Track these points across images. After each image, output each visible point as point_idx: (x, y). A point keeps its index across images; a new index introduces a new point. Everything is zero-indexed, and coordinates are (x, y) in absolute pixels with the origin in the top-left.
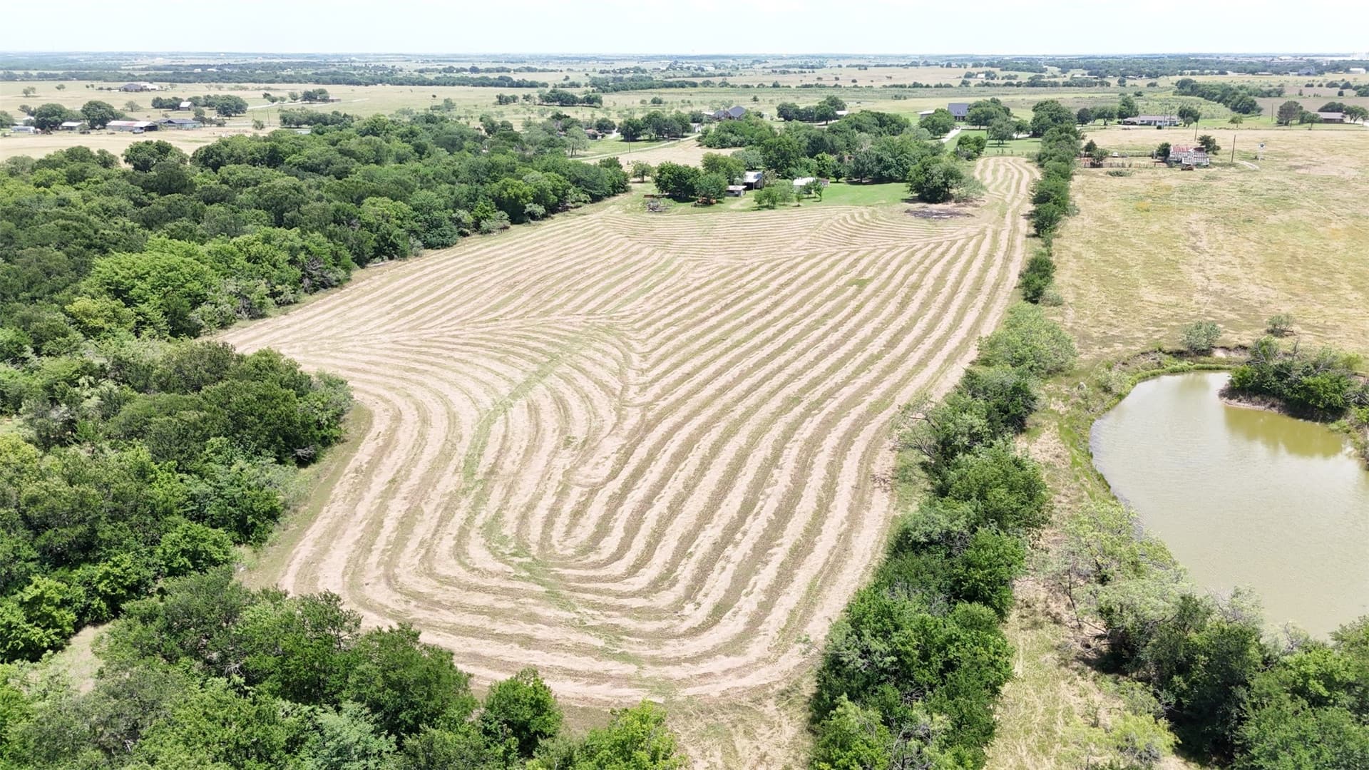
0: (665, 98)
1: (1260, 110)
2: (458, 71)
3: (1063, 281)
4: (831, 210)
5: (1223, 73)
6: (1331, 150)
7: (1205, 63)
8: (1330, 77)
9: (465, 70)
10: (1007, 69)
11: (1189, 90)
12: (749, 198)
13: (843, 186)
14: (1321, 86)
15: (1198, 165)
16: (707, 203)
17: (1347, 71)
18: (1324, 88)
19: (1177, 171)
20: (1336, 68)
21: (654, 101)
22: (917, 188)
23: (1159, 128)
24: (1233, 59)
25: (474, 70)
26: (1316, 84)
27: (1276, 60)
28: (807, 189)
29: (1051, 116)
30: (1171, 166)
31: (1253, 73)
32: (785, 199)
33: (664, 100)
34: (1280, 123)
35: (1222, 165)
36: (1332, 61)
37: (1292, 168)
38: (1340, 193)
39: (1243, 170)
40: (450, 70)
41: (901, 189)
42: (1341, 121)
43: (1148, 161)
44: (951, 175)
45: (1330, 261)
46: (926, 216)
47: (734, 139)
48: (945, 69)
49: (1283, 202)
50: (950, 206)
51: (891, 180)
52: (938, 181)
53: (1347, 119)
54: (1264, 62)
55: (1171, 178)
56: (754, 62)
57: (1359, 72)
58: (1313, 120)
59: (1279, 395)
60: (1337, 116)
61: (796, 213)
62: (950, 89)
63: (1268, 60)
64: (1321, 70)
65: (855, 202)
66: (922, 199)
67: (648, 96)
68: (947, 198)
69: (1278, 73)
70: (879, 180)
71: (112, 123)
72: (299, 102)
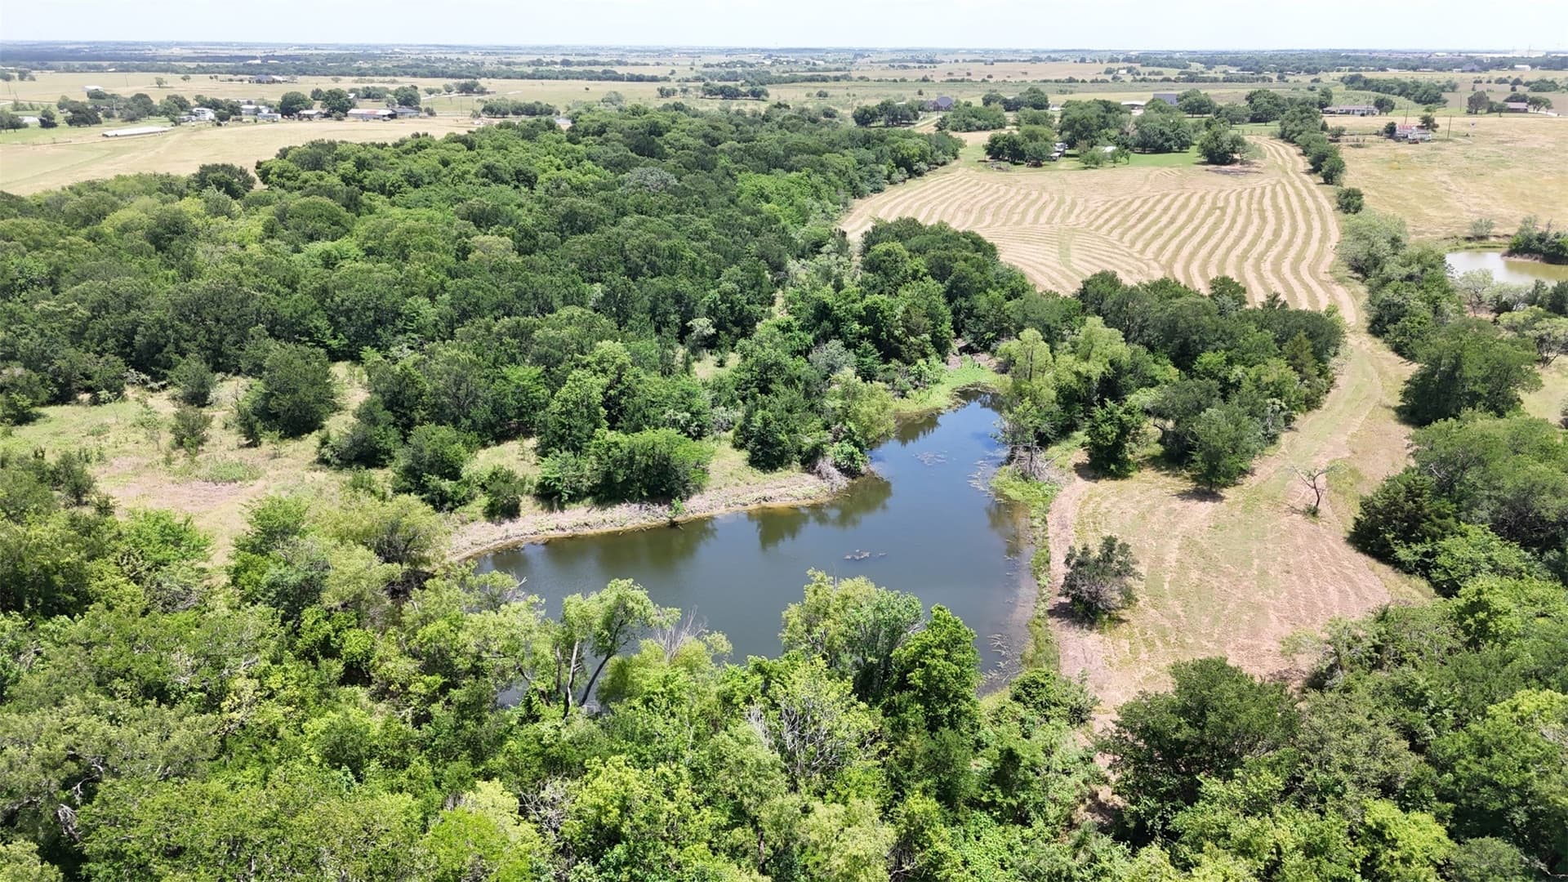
0: (831, 92)
1: (1445, 102)
2: (548, 64)
4: (1144, 170)
5: (1383, 70)
6: (1528, 131)
7: (1357, 59)
8: (1496, 74)
9: (556, 63)
10: (1148, 65)
11: (1362, 85)
12: (1070, 161)
14: (1489, 82)
15: (1422, 140)
17: (1512, 67)
18: (1493, 84)
19: (1405, 144)
20: (1500, 64)
21: (820, 95)
22: (1207, 153)
23: (1363, 115)
24: (1386, 55)
25: (566, 63)
26: (1484, 81)
27: (1433, 57)
28: (1114, 156)
30: (1399, 141)
31: (1414, 69)
32: (1101, 163)
33: (830, 94)
34: (1469, 112)
35: (1441, 140)
36: (1492, 58)
37: (1499, 142)
38: (1545, 158)
39: (1459, 144)
40: (539, 63)
41: (1190, 156)
42: (1525, 111)
43: (1375, 138)
44: (1237, 142)
45: (1550, 196)
46: (1217, 174)
47: (979, 123)
48: (1079, 65)
49: (1501, 163)
50: (1237, 167)
52: (1225, 148)
53: (1531, 109)
54: (1421, 58)
55: (1403, 149)
56: (856, 56)
57: (1524, 69)
58: (1501, 110)
59: (1540, 252)
60: (1522, 106)
63: (1424, 56)
64: (1485, 67)
66: (1212, 162)
67: (815, 88)
68: (1233, 162)
69: (1440, 70)
70: (1162, 150)
71: (352, 111)
72: (453, 95)
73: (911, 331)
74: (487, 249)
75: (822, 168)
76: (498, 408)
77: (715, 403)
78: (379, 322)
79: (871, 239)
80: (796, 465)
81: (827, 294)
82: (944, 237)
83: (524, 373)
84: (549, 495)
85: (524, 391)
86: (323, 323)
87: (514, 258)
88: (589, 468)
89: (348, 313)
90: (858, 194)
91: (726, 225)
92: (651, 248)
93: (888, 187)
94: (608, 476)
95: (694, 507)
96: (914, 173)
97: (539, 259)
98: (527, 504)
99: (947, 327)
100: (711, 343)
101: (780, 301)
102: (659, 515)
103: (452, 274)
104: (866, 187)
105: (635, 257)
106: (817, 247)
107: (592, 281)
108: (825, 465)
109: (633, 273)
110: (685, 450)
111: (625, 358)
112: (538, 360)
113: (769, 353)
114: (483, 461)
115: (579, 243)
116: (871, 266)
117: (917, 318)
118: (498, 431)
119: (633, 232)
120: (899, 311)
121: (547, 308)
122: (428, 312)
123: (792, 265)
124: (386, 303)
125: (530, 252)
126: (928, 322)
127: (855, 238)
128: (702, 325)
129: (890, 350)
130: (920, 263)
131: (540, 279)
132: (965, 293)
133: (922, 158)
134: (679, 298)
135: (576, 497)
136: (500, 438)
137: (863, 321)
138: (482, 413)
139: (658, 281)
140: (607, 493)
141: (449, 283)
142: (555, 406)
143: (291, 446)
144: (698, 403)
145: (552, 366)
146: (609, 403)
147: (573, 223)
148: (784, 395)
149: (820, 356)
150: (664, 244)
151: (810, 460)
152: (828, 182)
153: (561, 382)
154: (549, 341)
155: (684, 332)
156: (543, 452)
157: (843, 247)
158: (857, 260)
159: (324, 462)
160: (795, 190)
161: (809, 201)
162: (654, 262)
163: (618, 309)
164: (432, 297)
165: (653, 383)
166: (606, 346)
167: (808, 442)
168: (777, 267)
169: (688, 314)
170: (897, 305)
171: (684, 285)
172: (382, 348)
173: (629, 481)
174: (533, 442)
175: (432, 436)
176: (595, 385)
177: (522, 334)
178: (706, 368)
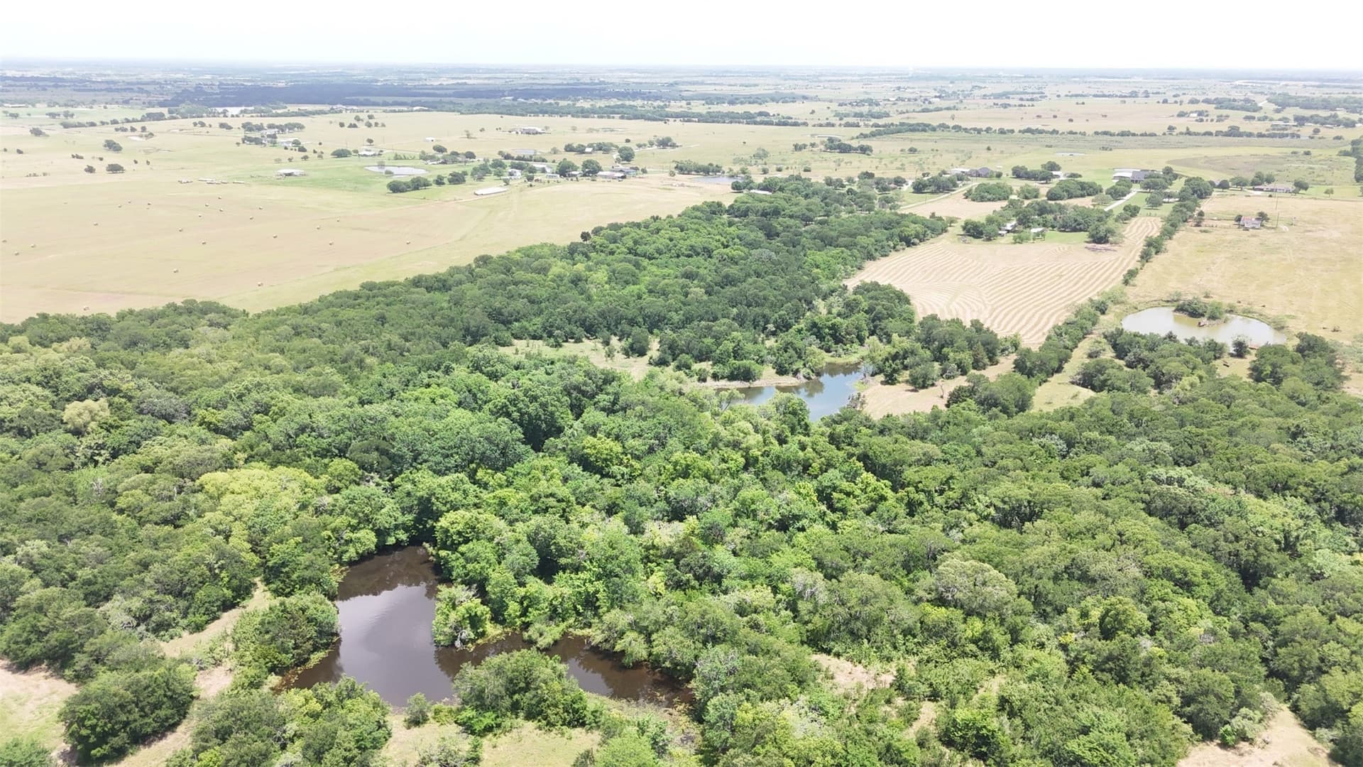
3: (1139, 279)
4: (1049, 245)
12: (1010, 237)
13: (1055, 232)
15: (1253, 228)
16: (989, 240)
22: (1092, 236)
23: (1271, 198)
28: (1038, 234)
29: (1193, 189)
30: (1240, 227)
32: (1028, 239)
35: (1268, 228)
41: (1084, 236)
44: (1111, 232)
46: (1095, 250)
50: (1107, 246)
51: (1080, 231)
52: (1102, 234)
61: (1033, 246)
62: (1153, 138)
65: (1061, 242)
66: (1094, 242)
68: (1106, 242)
70: (1074, 230)
71: (600, 173)
72: (655, 147)
73: (848, 333)
74: (696, 293)
75: (853, 246)
76: (700, 351)
77: (769, 353)
78: (659, 321)
79: (858, 291)
80: (791, 374)
82: (886, 291)
83: (709, 341)
84: (715, 377)
85: (709, 347)
86: (641, 320)
87: (705, 297)
88: (727, 371)
89: (649, 317)
91: (792, 283)
92: (756, 295)
93: (891, 253)
94: (732, 373)
95: (757, 384)
96: (909, 243)
97: (714, 298)
98: (709, 379)
99: (865, 333)
100: (774, 334)
102: (745, 385)
103: (684, 304)
105: (750, 298)
106: (831, 293)
107: (733, 307)
108: (800, 375)
109: (749, 306)
110: (755, 367)
111: (741, 338)
112: (713, 337)
113: (793, 339)
114: (696, 366)
115: (729, 291)
116: (848, 305)
117: (853, 328)
118: (700, 358)
119: (750, 286)
120: (844, 326)
121: (715, 319)
122: (676, 318)
123: (816, 303)
124: (662, 314)
125: (710, 295)
126: (856, 331)
127: (851, 289)
128: (771, 327)
129: (838, 340)
130: (866, 305)
131: (714, 307)
132: (880, 319)
133: (918, 237)
134: (764, 316)
135: (723, 378)
136: (701, 361)
137: (830, 329)
138: (696, 353)
139: (757, 309)
140: (732, 377)
141: (683, 307)
142: (718, 351)
143: (640, 359)
144: (762, 354)
145: (718, 339)
146: (735, 352)
147: (729, 281)
148: (792, 353)
149: (809, 341)
150: (761, 294)
151: (796, 373)
152: (855, 256)
153: (720, 345)
154: (717, 331)
155: (764, 329)
156: (714, 364)
157: (842, 294)
158: (846, 299)
159: (650, 364)
160: (834, 262)
161: (838, 267)
162: (757, 301)
163: (741, 320)
164: (676, 311)
165: (749, 347)
166: (735, 334)
167: (795, 367)
168: (809, 303)
169: (767, 322)
170: (846, 324)
171: (767, 311)
172: (661, 330)
173: (738, 375)
174: (711, 363)
175: (684, 357)
176: (730, 346)
177: (709, 328)
178: (771, 342)
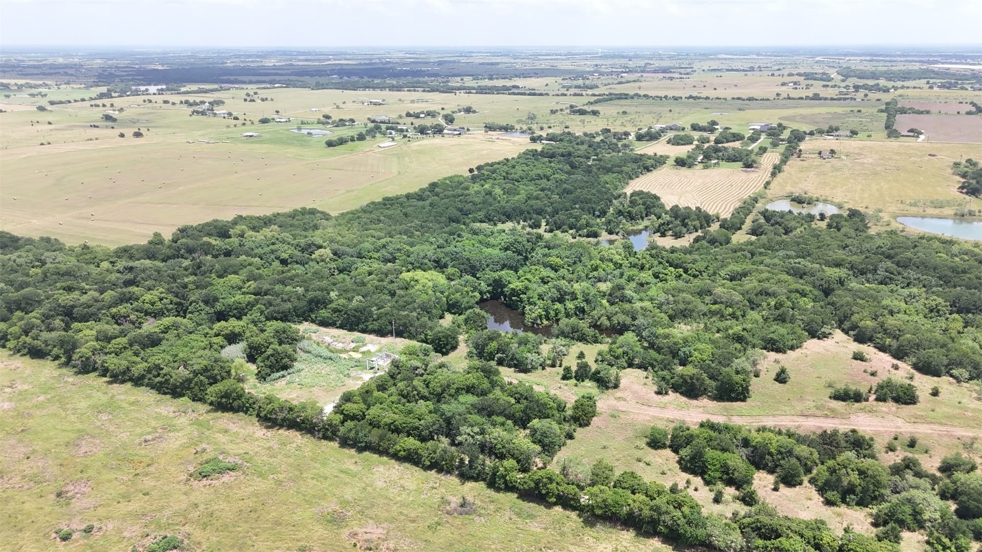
3: (772, 186)
4: (722, 170)
12: (701, 166)
13: (724, 162)
15: (827, 158)
16: (690, 167)
22: (744, 164)
23: (837, 139)
28: (715, 164)
29: (795, 136)
32: (711, 166)
34: (889, 137)
35: (836, 158)
37: (855, 159)
41: (740, 164)
43: (815, 156)
44: (754, 161)
46: (746, 171)
50: (753, 169)
51: (737, 161)
52: (750, 163)
61: (714, 170)
62: (768, 102)
65: (728, 168)
66: (746, 167)
68: (752, 167)
70: (734, 161)
71: (445, 132)
72: (463, 113)
73: (637, 215)
75: (620, 172)
77: (601, 225)
79: (632, 195)
80: (615, 234)
81: (621, 208)
82: (648, 195)
83: (571, 220)
84: (580, 236)
85: (572, 223)
86: (533, 211)
88: (584, 234)
90: (631, 178)
91: (599, 192)
93: (641, 176)
94: (587, 234)
95: (600, 239)
96: (649, 171)
99: (644, 215)
100: (599, 217)
101: (611, 209)
102: (595, 240)
104: (634, 177)
106: (619, 196)
108: (620, 234)
110: (598, 231)
111: (587, 218)
112: (574, 218)
113: (611, 218)
116: (631, 202)
117: (638, 213)
122: (549, 210)
123: (614, 201)
127: (628, 194)
128: (597, 213)
129: (633, 218)
130: (641, 202)
132: (650, 208)
133: (652, 166)
134: (593, 208)
136: (571, 229)
137: (627, 213)
138: (568, 225)
139: (587, 205)
142: (577, 225)
144: (599, 225)
145: (576, 219)
146: (587, 224)
148: (612, 224)
149: (619, 218)
150: (587, 197)
151: (617, 234)
152: (623, 177)
153: (578, 221)
154: (575, 215)
155: (594, 214)
157: (625, 197)
158: (629, 199)
159: (545, 232)
160: (614, 181)
161: (618, 183)
162: (588, 201)
164: (548, 207)
165: (592, 222)
166: (583, 216)
167: (617, 231)
168: (611, 201)
169: (595, 211)
170: (634, 210)
171: (594, 206)
172: (544, 216)
173: (591, 235)
174: (576, 230)
175: (563, 227)
177: (570, 214)
